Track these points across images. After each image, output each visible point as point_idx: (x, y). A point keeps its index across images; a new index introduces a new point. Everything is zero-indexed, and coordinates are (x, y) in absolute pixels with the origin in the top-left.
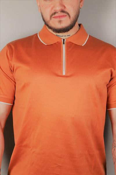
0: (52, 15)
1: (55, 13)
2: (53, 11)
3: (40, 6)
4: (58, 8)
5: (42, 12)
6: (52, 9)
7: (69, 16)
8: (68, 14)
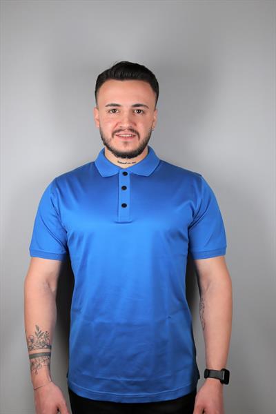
0: (116, 132)
1: (119, 131)
2: (118, 128)
3: (99, 120)
4: (126, 125)
5: (102, 126)
6: (117, 125)
7: (139, 137)
8: (138, 134)
